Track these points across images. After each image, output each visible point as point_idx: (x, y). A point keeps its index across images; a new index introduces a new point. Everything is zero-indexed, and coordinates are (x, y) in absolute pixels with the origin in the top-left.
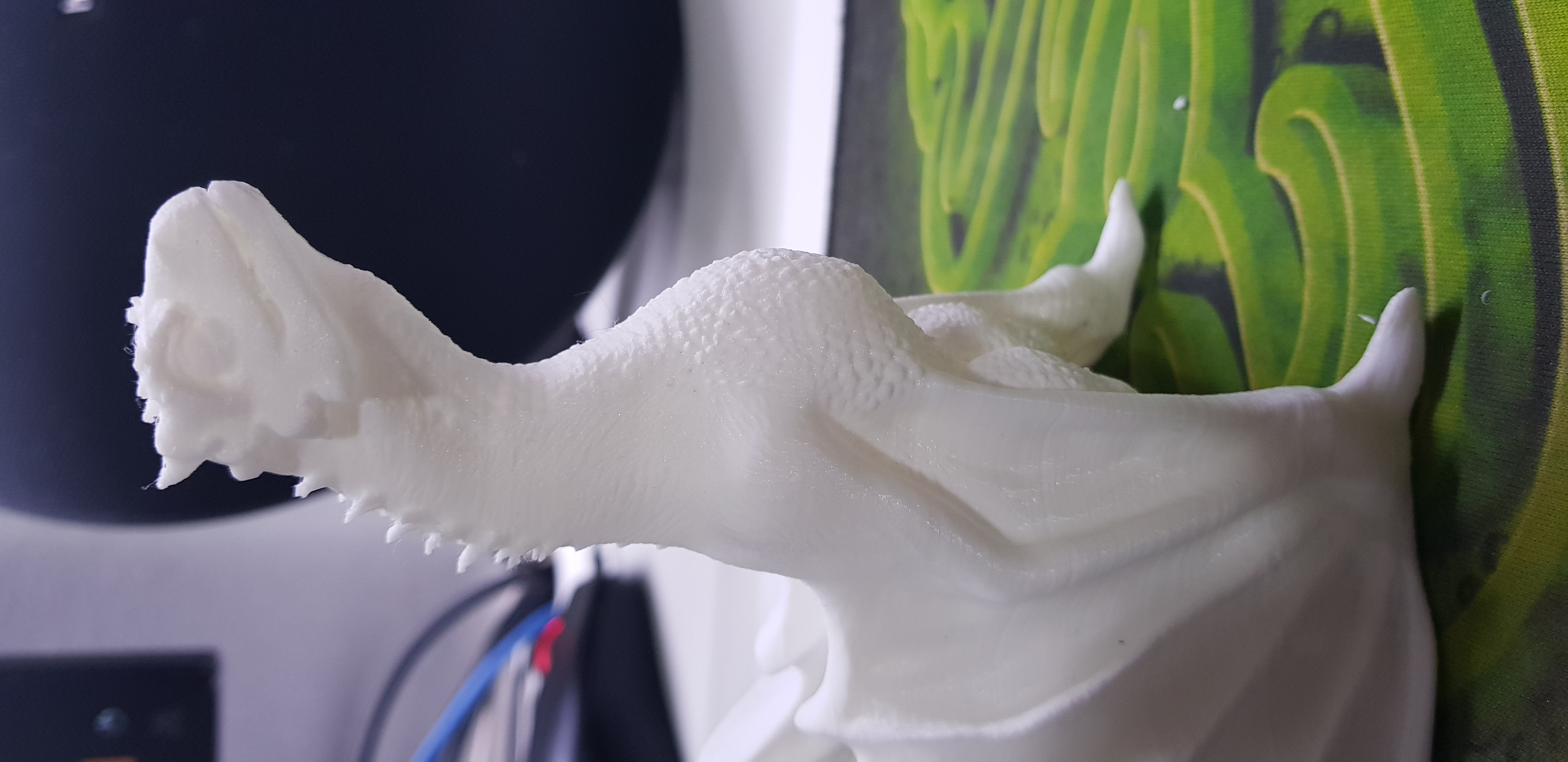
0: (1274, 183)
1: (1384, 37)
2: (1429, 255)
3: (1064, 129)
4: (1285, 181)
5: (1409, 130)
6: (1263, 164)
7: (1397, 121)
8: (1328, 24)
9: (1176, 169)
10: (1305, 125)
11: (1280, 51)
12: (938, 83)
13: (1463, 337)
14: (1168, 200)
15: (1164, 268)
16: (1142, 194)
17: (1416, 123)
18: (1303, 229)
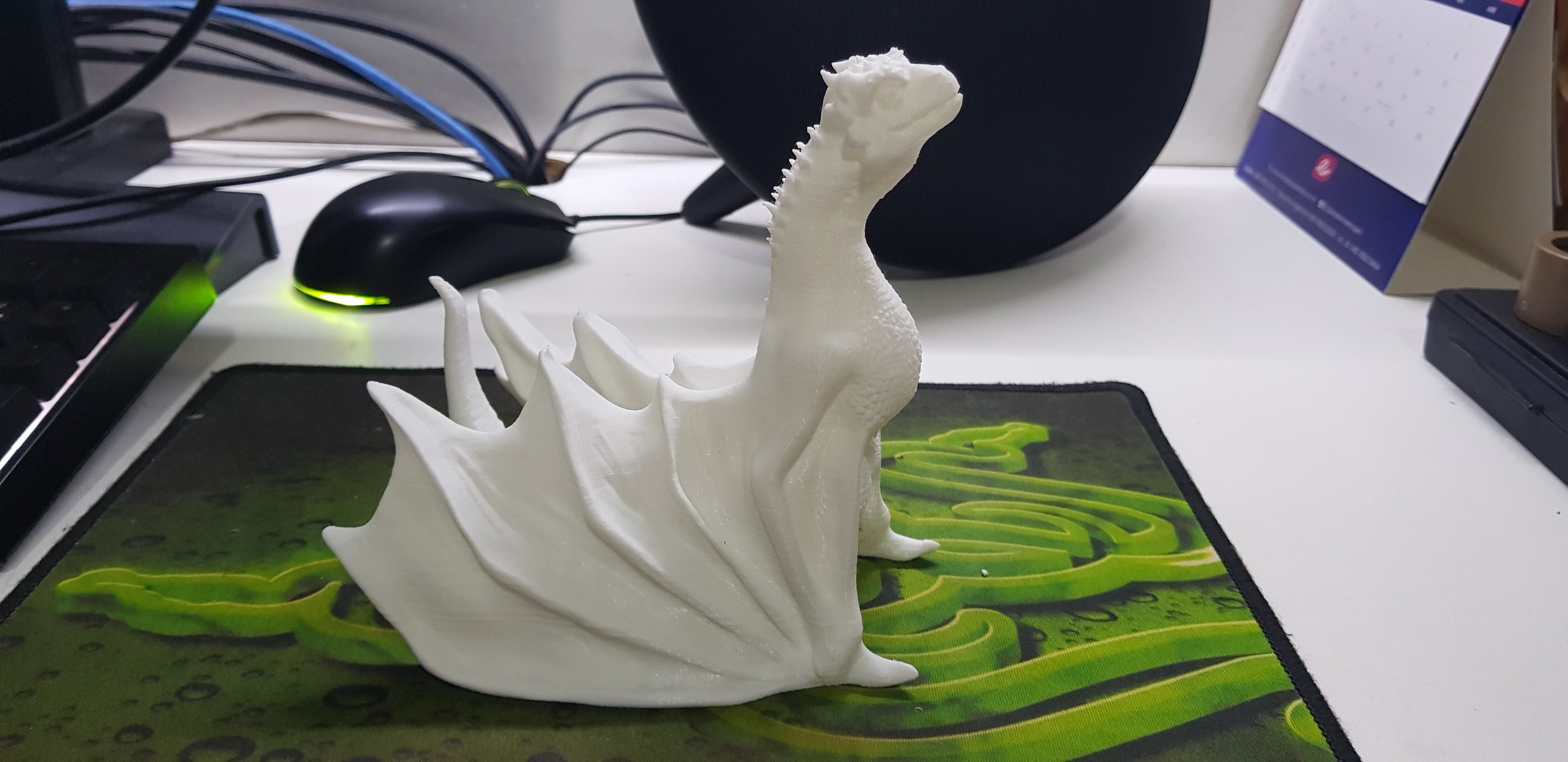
0: (953, 618)
1: (1036, 660)
2: (933, 686)
3: (957, 516)
4: (954, 623)
5: (993, 673)
6: (960, 613)
7: (996, 668)
8: (1040, 636)
9: (948, 573)
10: (986, 630)
11: (1021, 616)
12: (972, 446)
13: (896, 702)
14: (931, 570)
15: (894, 571)
16: (930, 557)
17: (996, 675)
18: (931, 632)
